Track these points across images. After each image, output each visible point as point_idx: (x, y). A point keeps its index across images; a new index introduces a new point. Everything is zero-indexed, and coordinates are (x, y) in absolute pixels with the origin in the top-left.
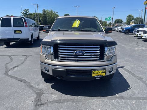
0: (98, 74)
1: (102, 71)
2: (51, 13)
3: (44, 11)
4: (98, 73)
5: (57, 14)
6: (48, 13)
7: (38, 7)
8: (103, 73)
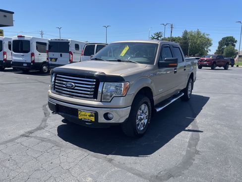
0: (85, 117)
1: (90, 114)
2: (196, 35)
3: (186, 33)
4: (85, 115)
5: (207, 37)
6: (191, 35)
7: (172, 28)
8: (91, 117)
